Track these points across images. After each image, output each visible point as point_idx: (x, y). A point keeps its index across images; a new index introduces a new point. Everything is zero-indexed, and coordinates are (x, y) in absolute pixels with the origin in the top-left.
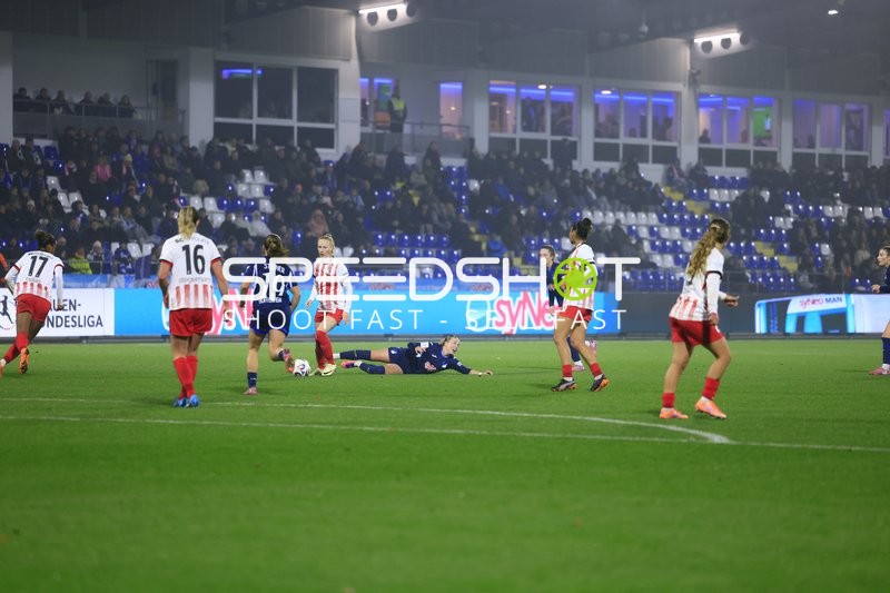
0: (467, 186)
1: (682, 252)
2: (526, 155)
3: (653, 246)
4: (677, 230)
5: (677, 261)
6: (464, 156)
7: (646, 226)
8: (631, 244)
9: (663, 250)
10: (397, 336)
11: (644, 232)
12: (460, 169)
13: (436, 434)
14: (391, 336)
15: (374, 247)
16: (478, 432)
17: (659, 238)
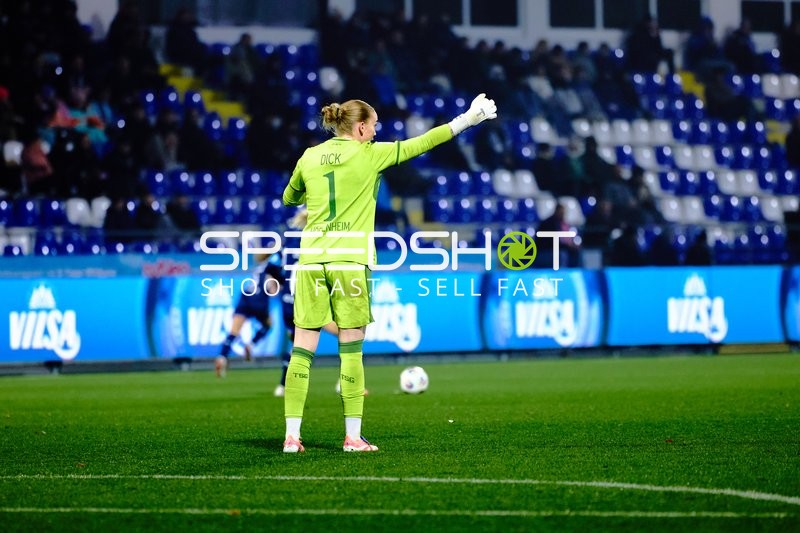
0: (317, 82)
1: (718, 192)
2: (424, 19)
3: (664, 183)
4: (706, 153)
5: (709, 209)
6: (310, 26)
7: (649, 146)
8: (620, 180)
9: (682, 189)
10: (199, 361)
11: (646, 158)
12: (303, 49)
13: (319, 517)
14: (188, 360)
15: (150, 198)
16: (396, 512)
17: (674, 167)
